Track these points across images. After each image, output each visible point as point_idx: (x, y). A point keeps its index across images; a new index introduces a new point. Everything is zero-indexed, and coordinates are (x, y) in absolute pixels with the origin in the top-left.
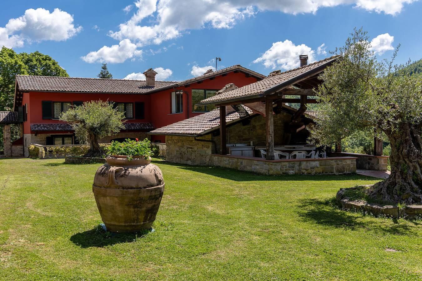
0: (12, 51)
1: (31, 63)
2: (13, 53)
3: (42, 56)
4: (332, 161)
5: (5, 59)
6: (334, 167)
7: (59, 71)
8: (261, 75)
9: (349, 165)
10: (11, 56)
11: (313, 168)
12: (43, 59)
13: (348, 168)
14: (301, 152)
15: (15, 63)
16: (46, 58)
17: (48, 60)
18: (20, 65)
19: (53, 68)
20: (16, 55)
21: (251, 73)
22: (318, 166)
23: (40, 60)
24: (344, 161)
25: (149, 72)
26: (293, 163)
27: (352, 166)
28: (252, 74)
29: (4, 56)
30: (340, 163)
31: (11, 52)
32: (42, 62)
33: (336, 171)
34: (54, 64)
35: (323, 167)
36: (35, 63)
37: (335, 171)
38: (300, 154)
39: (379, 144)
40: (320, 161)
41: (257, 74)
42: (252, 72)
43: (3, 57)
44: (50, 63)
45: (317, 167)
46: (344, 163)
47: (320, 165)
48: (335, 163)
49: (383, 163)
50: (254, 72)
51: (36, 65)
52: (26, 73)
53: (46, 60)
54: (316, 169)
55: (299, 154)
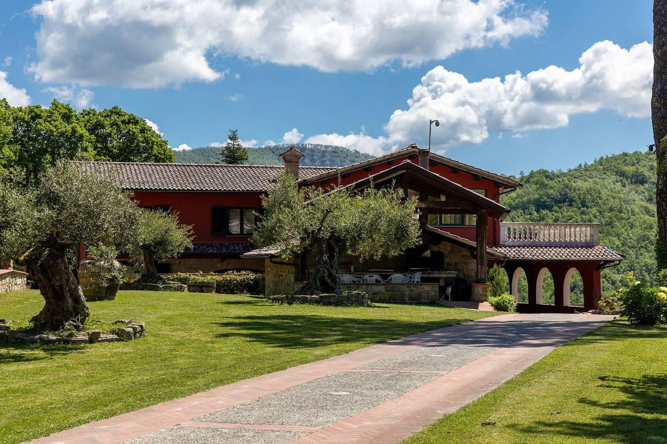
0: (69, 110)
1: (101, 131)
2: (70, 112)
3: (124, 115)
4: (402, 287)
5: (55, 126)
6: (407, 293)
7: (150, 145)
8: (455, 162)
9: (428, 293)
10: (67, 117)
11: (376, 294)
12: (123, 122)
13: (427, 295)
14: (372, 276)
15: (71, 133)
16: (129, 120)
17: (132, 122)
18: (81, 136)
19: (141, 139)
20: (76, 116)
21: (437, 158)
22: (383, 291)
23: (117, 125)
24: (421, 287)
25: (289, 152)
26: (348, 286)
27: (433, 294)
28: (438, 161)
29: (55, 121)
30: (414, 289)
31: (66, 111)
32: (123, 126)
33: (409, 299)
34: (142, 131)
35: (390, 293)
36: (108, 130)
37: (407, 299)
38: (372, 278)
39: (482, 269)
40: (386, 286)
41: (448, 160)
42: (439, 157)
43: (53, 122)
44: (135, 129)
45: (382, 293)
46: (421, 290)
47: (386, 291)
48: (407, 289)
49: (481, 292)
50: (442, 158)
51: (110, 135)
52: (90, 149)
53: (129, 123)
54: (381, 295)
55: (370, 278)
